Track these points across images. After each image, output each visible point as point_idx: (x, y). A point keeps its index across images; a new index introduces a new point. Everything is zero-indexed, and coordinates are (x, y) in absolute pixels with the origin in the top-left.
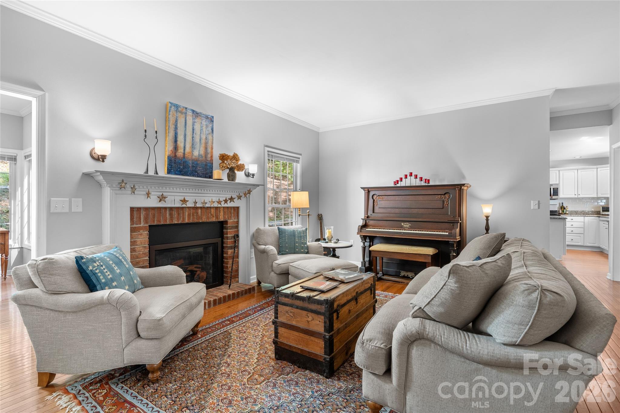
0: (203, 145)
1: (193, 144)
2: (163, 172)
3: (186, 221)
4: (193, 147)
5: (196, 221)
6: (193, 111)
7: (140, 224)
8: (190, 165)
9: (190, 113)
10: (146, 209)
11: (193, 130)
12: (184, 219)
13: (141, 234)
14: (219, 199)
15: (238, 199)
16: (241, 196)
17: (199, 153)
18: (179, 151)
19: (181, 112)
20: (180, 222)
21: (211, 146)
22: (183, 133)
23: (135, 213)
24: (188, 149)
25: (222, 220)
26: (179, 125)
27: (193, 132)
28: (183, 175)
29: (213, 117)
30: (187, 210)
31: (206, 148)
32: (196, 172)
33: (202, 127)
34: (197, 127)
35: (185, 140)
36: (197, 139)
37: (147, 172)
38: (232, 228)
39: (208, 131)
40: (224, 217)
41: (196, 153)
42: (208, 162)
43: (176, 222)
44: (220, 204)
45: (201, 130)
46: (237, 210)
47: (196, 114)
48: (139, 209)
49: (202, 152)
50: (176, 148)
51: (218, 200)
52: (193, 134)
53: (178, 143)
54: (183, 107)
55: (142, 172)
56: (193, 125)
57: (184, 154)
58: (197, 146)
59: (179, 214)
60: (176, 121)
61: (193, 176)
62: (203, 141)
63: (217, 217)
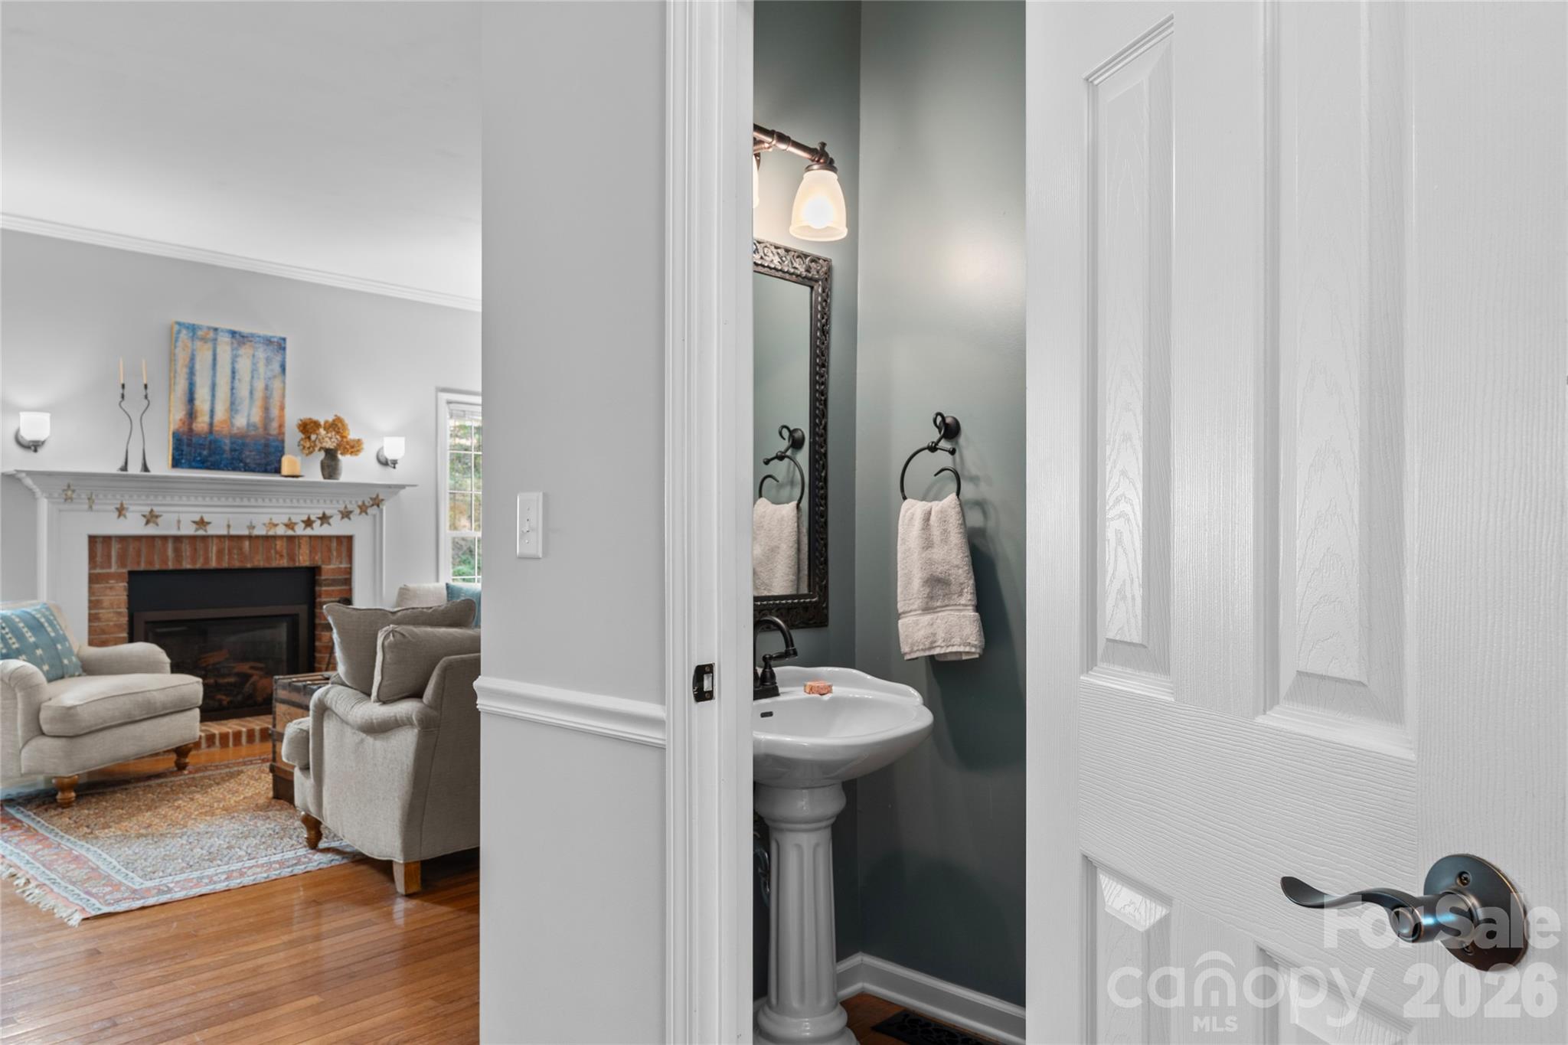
0: (258, 402)
1: (232, 403)
2: (161, 465)
3: (213, 564)
4: (233, 406)
5: (237, 564)
6: (233, 333)
7: (110, 567)
8: (227, 448)
9: (224, 340)
10: (123, 539)
11: (233, 372)
12: (207, 559)
13: (111, 588)
14: (290, 519)
15: (343, 518)
16: (351, 512)
17: (249, 420)
18: (200, 419)
19: (204, 339)
20: (198, 566)
21: (278, 404)
22: (209, 383)
23: (99, 547)
24: (220, 414)
25: (307, 564)
26: (198, 367)
27: (233, 378)
28: (208, 468)
29: (284, 339)
30: (215, 541)
31: (266, 409)
32: (241, 461)
33: (254, 364)
34: (244, 365)
35: (213, 396)
36: (243, 391)
37: (125, 468)
38: (334, 582)
39: (272, 370)
40: (312, 559)
41: (241, 422)
42: (271, 438)
43: (189, 567)
44: (293, 529)
45: (254, 371)
46: (346, 543)
47: (239, 338)
48: (107, 539)
49: (256, 417)
50: (191, 415)
51: (286, 521)
52: (232, 382)
53: (198, 403)
54: (209, 328)
55: (113, 468)
56: (233, 362)
57: (211, 425)
58: (244, 407)
59: (195, 550)
60: (192, 359)
61: (235, 469)
62: (259, 394)
63: (292, 558)
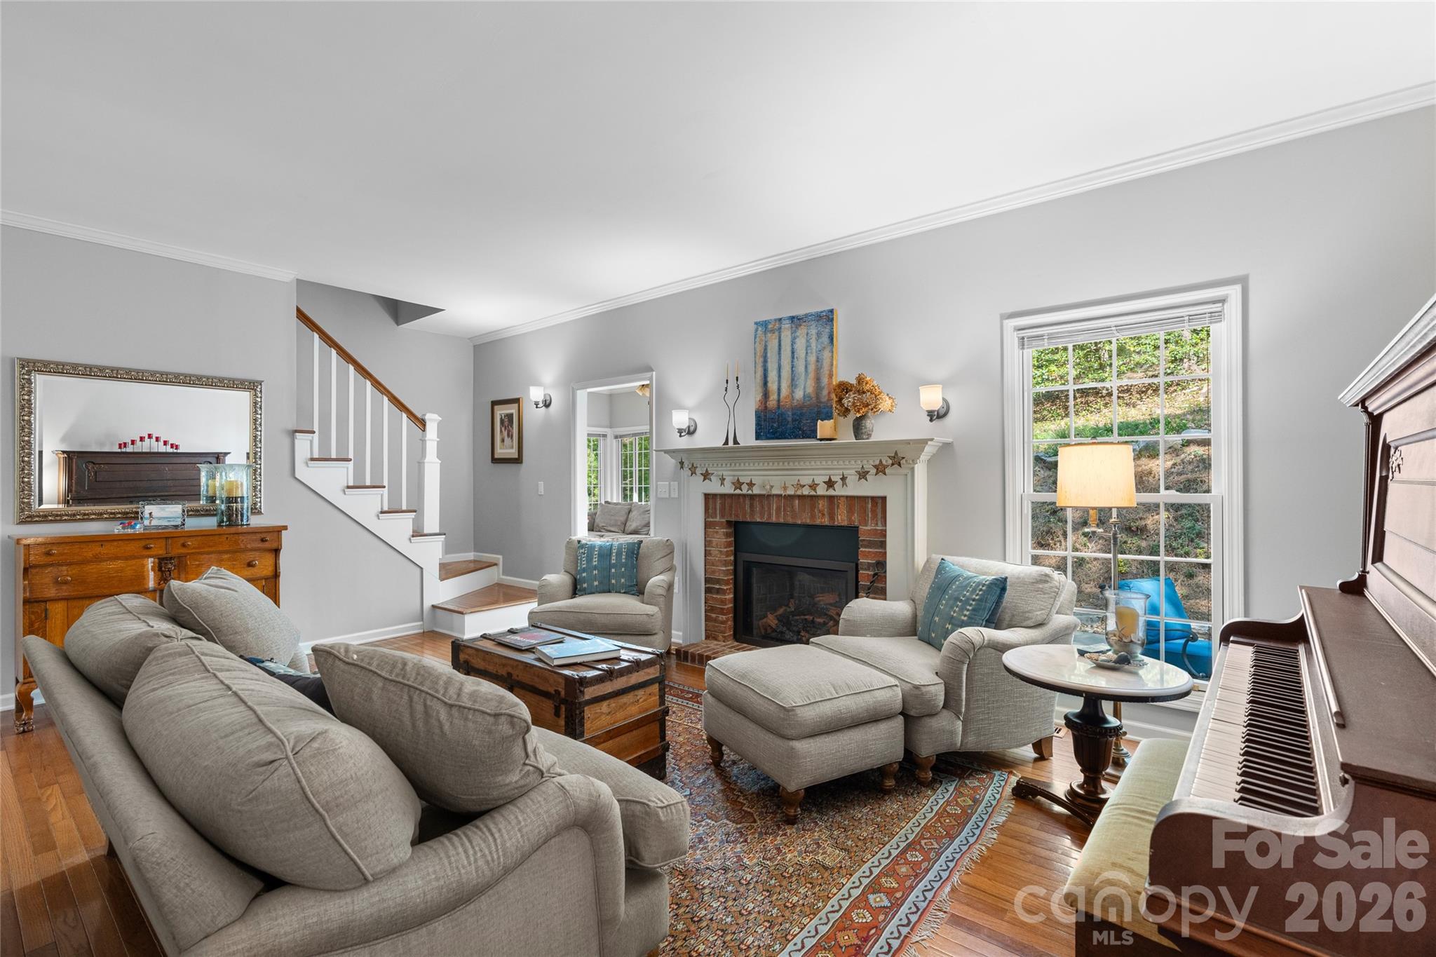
0: (812, 375)
1: (793, 380)
2: (748, 438)
3: (774, 519)
4: (793, 384)
5: (790, 520)
6: (792, 318)
7: (716, 517)
8: (790, 419)
9: (786, 325)
10: (723, 496)
11: (793, 353)
12: (770, 515)
13: (717, 532)
15: (860, 479)
16: (868, 472)
17: (805, 392)
18: (771, 398)
19: (772, 331)
20: (764, 520)
21: (828, 372)
22: (776, 366)
23: (711, 501)
24: (784, 392)
25: (845, 523)
26: (769, 355)
27: (793, 357)
28: (777, 438)
29: (832, 311)
30: (775, 499)
31: (818, 379)
32: (800, 429)
33: (808, 341)
34: (801, 344)
35: (779, 376)
36: (801, 368)
37: (726, 443)
38: (870, 544)
39: (822, 343)
40: (850, 519)
41: (799, 394)
42: (822, 405)
43: (758, 520)
45: (808, 347)
46: (880, 503)
47: (796, 321)
48: (715, 496)
49: (810, 390)
50: (766, 395)
52: (792, 362)
53: (769, 384)
54: (775, 320)
55: (720, 444)
56: (793, 343)
57: (779, 401)
58: (801, 382)
59: (762, 507)
60: (765, 349)
61: (796, 437)
62: (812, 368)
63: (832, 517)
